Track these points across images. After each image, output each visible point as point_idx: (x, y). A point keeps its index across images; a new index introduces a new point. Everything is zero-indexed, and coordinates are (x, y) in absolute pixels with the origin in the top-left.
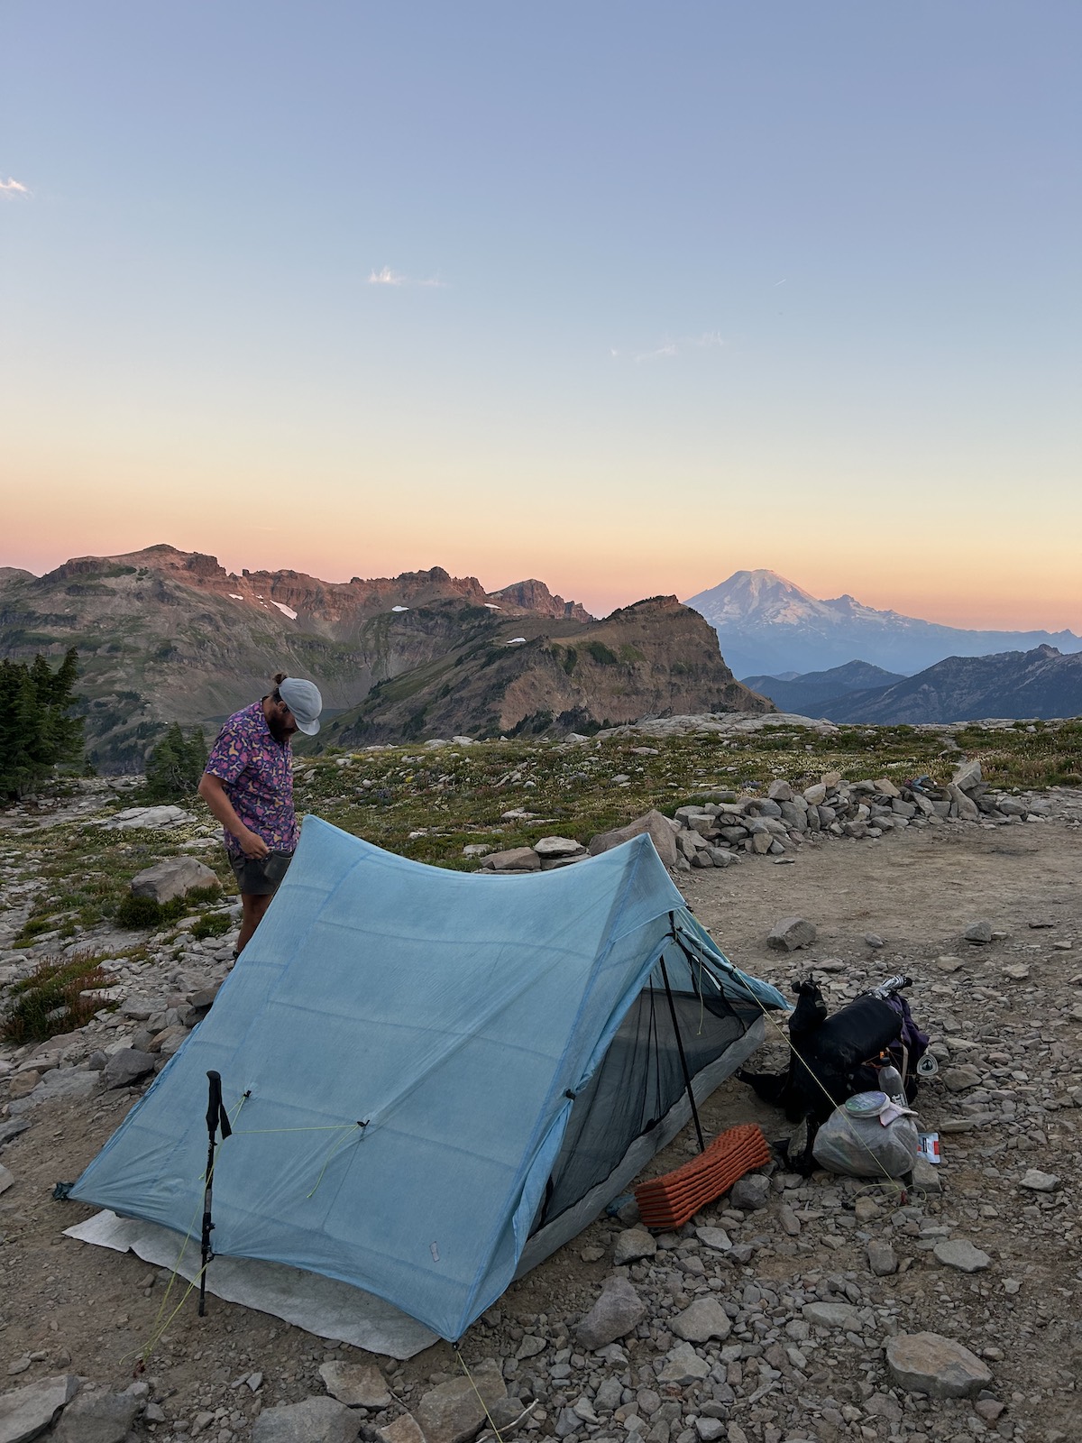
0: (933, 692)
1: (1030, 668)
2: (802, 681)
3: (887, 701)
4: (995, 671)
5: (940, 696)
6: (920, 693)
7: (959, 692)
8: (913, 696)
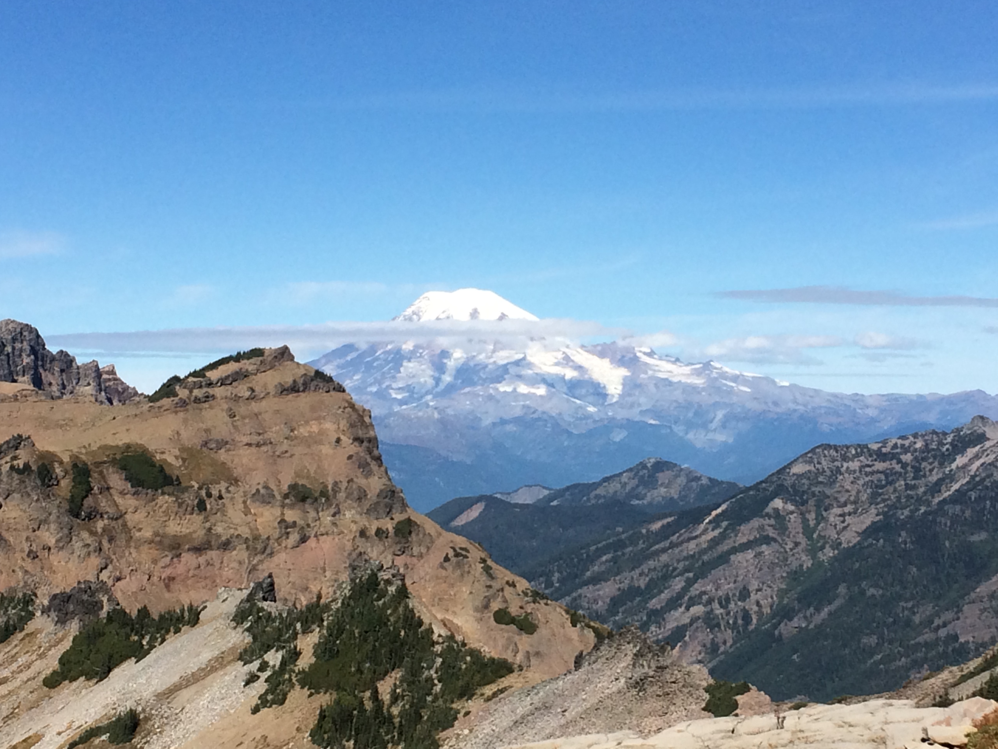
0: (792, 513)
1: (960, 461)
2: (555, 503)
3: (711, 535)
4: (898, 468)
5: (805, 521)
6: (768, 516)
7: (838, 511)
8: (756, 522)
